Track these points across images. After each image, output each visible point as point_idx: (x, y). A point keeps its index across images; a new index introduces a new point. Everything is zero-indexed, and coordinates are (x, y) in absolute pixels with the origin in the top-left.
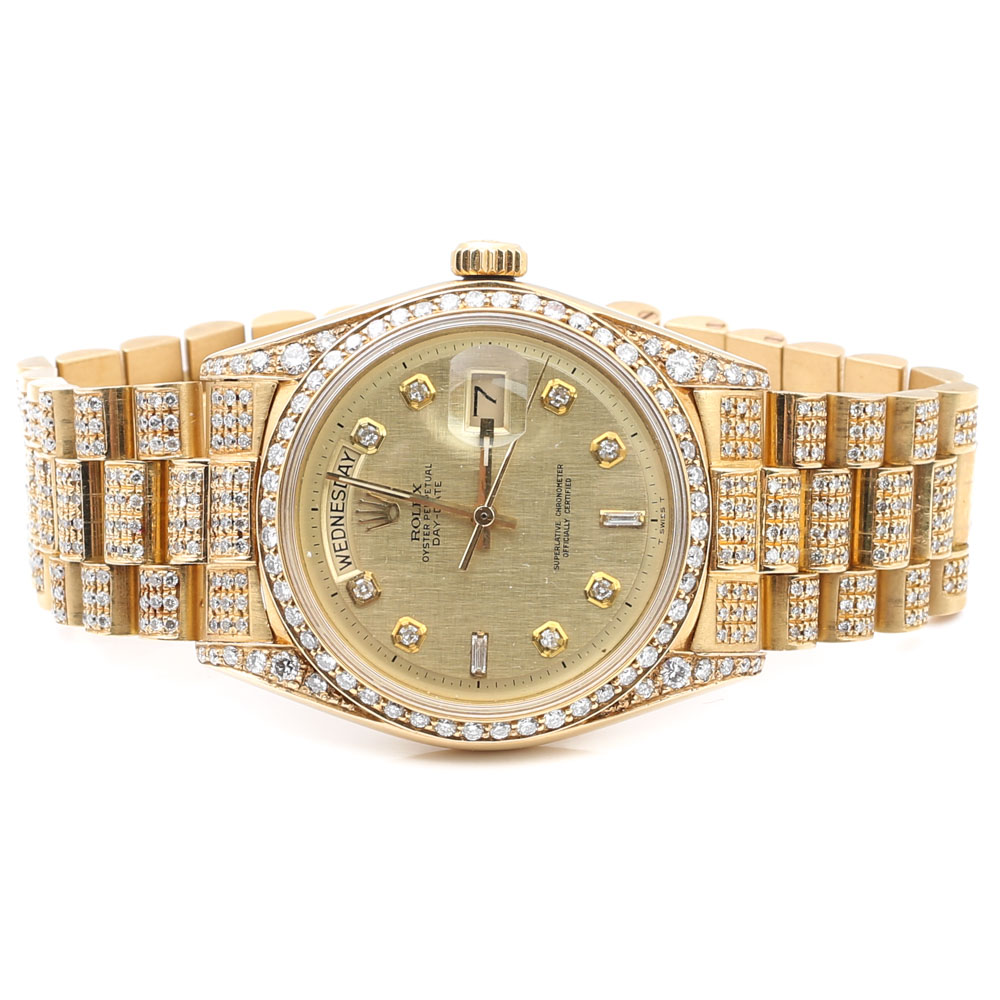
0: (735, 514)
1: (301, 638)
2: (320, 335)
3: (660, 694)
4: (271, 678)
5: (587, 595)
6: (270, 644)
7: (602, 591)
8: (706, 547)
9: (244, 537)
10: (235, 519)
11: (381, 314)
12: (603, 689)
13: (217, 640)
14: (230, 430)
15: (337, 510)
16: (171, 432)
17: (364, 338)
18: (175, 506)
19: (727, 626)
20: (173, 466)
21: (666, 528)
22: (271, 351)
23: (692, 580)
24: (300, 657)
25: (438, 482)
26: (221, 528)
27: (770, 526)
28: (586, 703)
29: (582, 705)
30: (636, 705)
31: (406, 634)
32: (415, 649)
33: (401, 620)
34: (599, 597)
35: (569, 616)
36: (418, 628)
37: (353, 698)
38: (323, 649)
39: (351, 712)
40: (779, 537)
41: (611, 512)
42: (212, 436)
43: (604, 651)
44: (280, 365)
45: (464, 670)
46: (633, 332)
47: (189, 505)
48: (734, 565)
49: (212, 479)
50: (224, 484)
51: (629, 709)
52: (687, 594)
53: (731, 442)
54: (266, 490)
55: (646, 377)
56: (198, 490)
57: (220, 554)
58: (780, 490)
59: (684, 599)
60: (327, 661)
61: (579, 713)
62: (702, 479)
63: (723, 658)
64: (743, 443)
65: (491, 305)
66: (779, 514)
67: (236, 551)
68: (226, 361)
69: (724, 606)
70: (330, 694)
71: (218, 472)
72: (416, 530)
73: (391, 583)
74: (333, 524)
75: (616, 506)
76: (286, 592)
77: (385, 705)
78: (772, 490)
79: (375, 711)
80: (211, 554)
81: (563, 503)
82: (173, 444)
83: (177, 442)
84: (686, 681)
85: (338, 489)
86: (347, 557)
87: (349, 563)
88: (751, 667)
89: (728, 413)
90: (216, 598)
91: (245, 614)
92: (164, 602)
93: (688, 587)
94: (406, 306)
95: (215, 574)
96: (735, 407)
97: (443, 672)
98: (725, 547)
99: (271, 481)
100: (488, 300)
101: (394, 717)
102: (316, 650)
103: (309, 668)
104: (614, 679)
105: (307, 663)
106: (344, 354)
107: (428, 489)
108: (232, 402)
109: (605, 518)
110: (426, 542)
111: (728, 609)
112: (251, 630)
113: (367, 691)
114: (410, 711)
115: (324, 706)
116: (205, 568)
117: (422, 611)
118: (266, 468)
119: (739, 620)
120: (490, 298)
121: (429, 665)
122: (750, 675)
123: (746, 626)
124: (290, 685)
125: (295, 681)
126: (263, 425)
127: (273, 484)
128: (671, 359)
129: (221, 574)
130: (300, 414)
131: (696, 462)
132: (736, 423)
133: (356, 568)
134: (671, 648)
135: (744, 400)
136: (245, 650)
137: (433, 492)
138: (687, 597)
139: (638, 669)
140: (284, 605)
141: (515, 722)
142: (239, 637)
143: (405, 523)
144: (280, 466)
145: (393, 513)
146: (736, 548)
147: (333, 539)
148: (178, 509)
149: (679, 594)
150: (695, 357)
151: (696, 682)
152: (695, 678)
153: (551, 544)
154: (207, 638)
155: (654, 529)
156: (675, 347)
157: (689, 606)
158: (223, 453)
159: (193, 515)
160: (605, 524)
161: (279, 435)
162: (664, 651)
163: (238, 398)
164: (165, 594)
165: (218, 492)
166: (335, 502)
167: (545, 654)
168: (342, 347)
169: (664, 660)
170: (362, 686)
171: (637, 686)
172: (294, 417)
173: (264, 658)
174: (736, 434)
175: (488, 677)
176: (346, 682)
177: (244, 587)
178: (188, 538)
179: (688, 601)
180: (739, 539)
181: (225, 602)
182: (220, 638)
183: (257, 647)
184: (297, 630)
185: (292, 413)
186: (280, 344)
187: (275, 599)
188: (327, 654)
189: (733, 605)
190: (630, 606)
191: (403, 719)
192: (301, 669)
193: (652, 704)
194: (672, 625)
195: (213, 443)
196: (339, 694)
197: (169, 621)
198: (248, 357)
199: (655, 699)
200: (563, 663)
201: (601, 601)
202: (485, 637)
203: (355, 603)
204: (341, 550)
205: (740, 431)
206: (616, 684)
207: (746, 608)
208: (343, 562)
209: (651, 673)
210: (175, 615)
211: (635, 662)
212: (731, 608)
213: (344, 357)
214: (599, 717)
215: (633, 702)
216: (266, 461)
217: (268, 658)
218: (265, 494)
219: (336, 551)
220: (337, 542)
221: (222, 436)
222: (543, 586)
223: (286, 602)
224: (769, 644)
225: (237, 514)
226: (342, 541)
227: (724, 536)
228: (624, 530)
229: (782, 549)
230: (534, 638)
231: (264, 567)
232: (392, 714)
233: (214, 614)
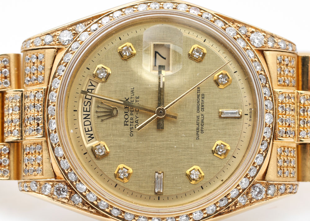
0: (286, 112)
1: (69, 176)
2: (78, 25)
3: (250, 202)
4: (54, 197)
5: (213, 152)
6: (53, 179)
7: (221, 150)
8: (273, 127)
9: (40, 126)
10: (35, 117)
11: (108, 14)
12: (222, 200)
13: (27, 178)
14: (34, 74)
15: (86, 111)
16: (6, 78)
17: (100, 25)
18: (7, 113)
19: (282, 168)
20: (6, 93)
21: (252, 119)
22: (54, 34)
23: (266, 144)
24: (69, 186)
25: (137, 96)
26: (29, 122)
27: (301, 119)
28: (213, 207)
29: (212, 208)
30: (238, 208)
31: (122, 173)
32: (126, 180)
33: (119, 166)
34: (219, 153)
35: (204, 163)
36: (128, 170)
37: (95, 206)
38: (79, 181)
39: (94, 213)
40: (305, 125)
41: (225, 111)
42: (25, 78)
43: (222, 180)
44: (58, 41)
45: (151, 191)
46: (233, 23)
47: (14, 112)
48: (286, 137)
49: (25, 99)
50: (30, 100)
51: (235, 210)
52: (263, 151)
53: (282, 78)
54: (50, 101)
55: (241, 44)
56: (18, 104)
57: (28, 135)
58: (306, 102)
59: (262, 154)
60: (82, 187)
61: (210, 212)
62: (270, 94)
63: (281, 184)
64: (288, 78)
65: (163, 8)
66: (306, 113)
67: (36, 133)
68: (31, 41)
69: (281, 159)
70: (84, 205)
71: (28, 95)
72: (127, 120)
73: (114, 147)
74: (85, 118)
75: (227, 108)
76: (61, 152)
77: (111, 209)
78: (302, 102)
79: (107, 212)
80: (24, 135)
81: (200, 106)
82: (6, 83)
83: (8, 82)
84: (263, 195)
85: (87, 100)
86: (92, 135)
87: (93, 138)
88: (293, 190)
89: (280, 63)
90: (27, 158)
91: (41, 165)
92: (2, 161)
93: (264, 148)
94: (121, 10)
95: (26, 146)
96: (284, 61)
97: (140, 192)
98: (281, 128)
99: (54, 97)
100: (161, 6)
101: (116, 215)
102: (76, 181)
103: (73, 190)
104: (228, 195)
105: (72, 189)
106: (90, 33)
107: (132, 99)
108: (34, 60)
109: (222, 113)
110: (131, 126)
111: (283, 160)
112: (44, 173)
113: (102, 202)
114: (124, 212)
115: (81, 211)
116: (22, 143)
117: (130, 161)
118: (50, 91)
119: (288, 166)
120: (162, 5)
121: (133, 188)
122: (293, 193)
123: (291, 169)
124: (63, 200)
125: (66, 198)
126: (50, 70)
127: (54, 98)
128: (252, 36)
129: (29, 146)
130: (68, 63)
131: (266, 85)
132: (284, 68)
133: (96, 140)
134: (255, 179)
135: (288, 57)
136: (41, 183)
137: (135, 101)
138: (264, 153)
139: (240, 189)
140: (60, 159)
141: (178, 217)
142: (38, 177)
143: (121, 117)
144: (57, 88)
145: (115, 112)
146: (286, 129)
147: (85, 125)
148: (8, 114)
149: (260, 151)
150: (264, 35)
151: (268, 196)
152: (267, 195)
153: (195, 127)
154: (23, 178)
155: (246, 119)
156: (254, 30)
157: (265, 157)
158: (31, 85)
159: (16, 117)
160: (222, 116)
161: (57, 74)
162: (252, 180)
163: (37, 58)
164: (2, 157)
165: (27, 104)
166: (85, 107)
167: (193, 182)
168: (88, 30)
169: (252, 185)
170: (100, 200)
171: (238, 199)
172: (64, 64)
173: (50, 187)
174: (284, 73)
175: (164, 194)
176: (91, 198)
177: (40, 151)
178: (13, 128)
179: (264, 155)
180: (288, 124)
181: (31, 159)
182: (29, 178)
183: (47, 181)
184: (66, 172)
185: (64, 63)
186: (58, 31)
187: (55, 156)
188: (82, 183)
189: (285, 158)
190: (235, 158)
191: (121, 216)
192: (69, 192)
193: (246, 208)
194: (256, 167)
195: (26, 81)
196: (88, 204)
197: (4, 171)
198: (42, 38)
199: (247, 205)
200: (202, 187)
201: (220, 155)
202: (162, 174)
203: (96, 157)
204: (89, 131)
205: (286, 72)
206: (229, 197)
207: (291, 160)
208: (89, 137)
209: (245, 192)
210: (7, 168)
211: (238, 186)
212: (284, 160)
213: (90, 34)
214: (220, 214)
215: (237, 207)
216: (51, 87)
217: (52, 187)
218: (50, 103)
219: (86, 132)
220: (86, 127)
221: (30, 77)
222: (191, 148)
223: (61, 158)
224: (300, 178)
225: (36, 115)
226: (89, 127)
227: (280, 123)
228: (232, 119)
229: (307, 130)
230: (187, 175)
231: (50, 140)
232: (115, 214)
233: (26, 166)
